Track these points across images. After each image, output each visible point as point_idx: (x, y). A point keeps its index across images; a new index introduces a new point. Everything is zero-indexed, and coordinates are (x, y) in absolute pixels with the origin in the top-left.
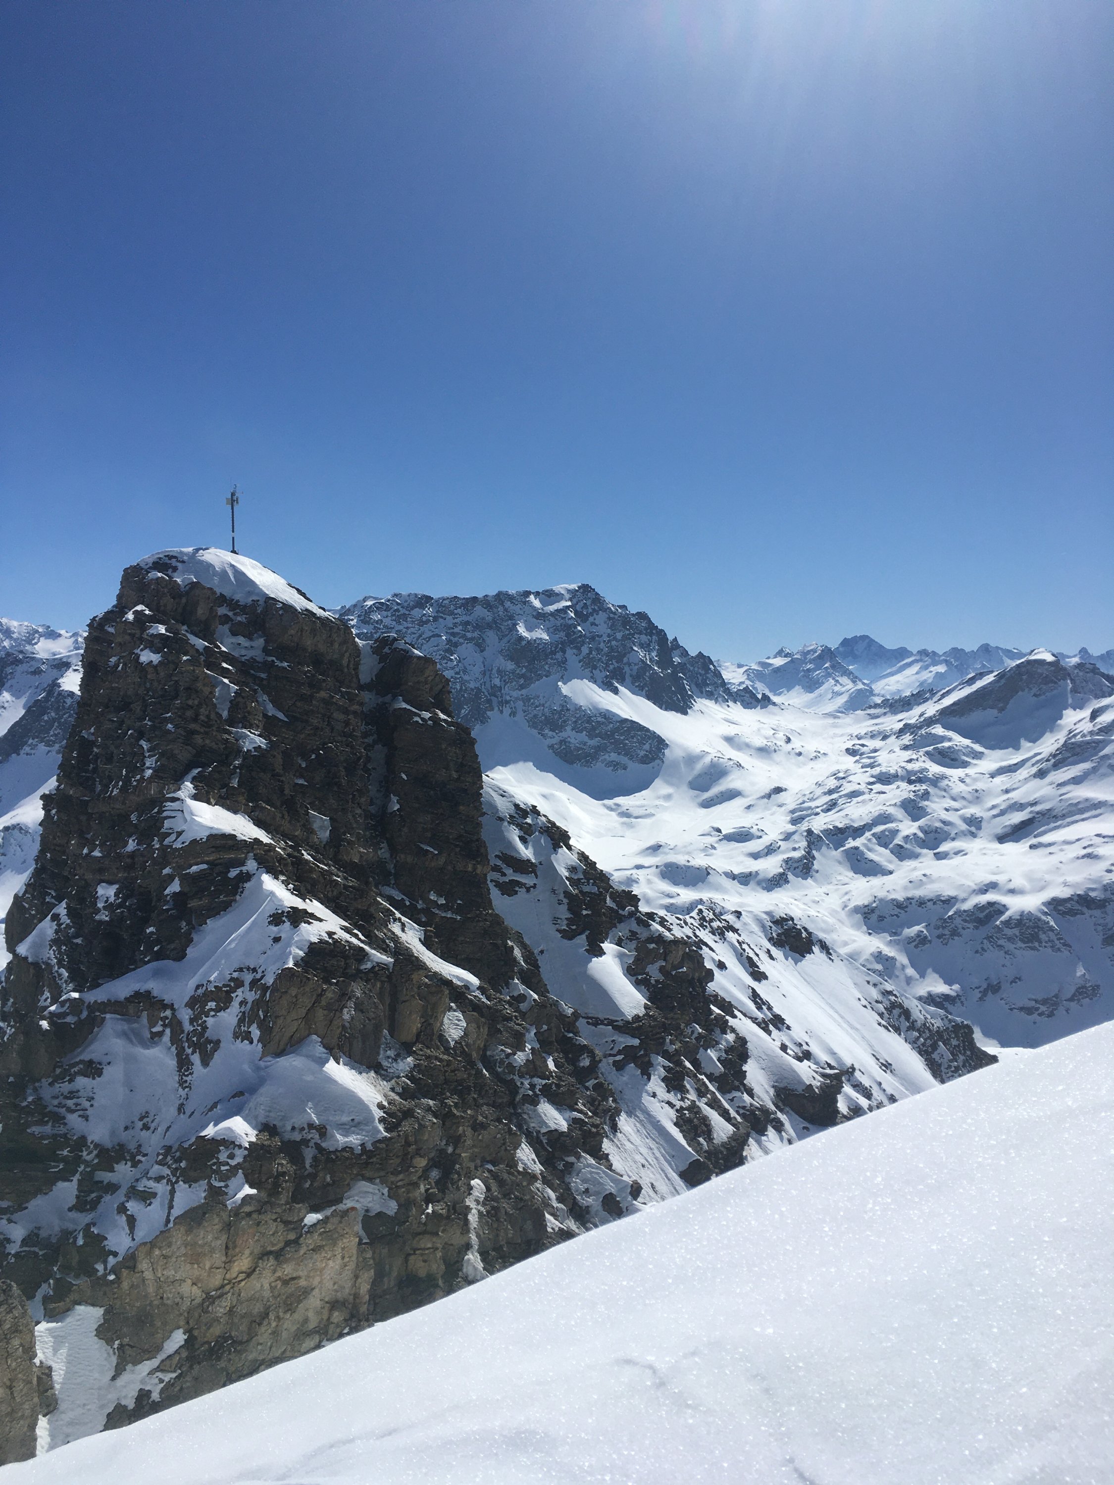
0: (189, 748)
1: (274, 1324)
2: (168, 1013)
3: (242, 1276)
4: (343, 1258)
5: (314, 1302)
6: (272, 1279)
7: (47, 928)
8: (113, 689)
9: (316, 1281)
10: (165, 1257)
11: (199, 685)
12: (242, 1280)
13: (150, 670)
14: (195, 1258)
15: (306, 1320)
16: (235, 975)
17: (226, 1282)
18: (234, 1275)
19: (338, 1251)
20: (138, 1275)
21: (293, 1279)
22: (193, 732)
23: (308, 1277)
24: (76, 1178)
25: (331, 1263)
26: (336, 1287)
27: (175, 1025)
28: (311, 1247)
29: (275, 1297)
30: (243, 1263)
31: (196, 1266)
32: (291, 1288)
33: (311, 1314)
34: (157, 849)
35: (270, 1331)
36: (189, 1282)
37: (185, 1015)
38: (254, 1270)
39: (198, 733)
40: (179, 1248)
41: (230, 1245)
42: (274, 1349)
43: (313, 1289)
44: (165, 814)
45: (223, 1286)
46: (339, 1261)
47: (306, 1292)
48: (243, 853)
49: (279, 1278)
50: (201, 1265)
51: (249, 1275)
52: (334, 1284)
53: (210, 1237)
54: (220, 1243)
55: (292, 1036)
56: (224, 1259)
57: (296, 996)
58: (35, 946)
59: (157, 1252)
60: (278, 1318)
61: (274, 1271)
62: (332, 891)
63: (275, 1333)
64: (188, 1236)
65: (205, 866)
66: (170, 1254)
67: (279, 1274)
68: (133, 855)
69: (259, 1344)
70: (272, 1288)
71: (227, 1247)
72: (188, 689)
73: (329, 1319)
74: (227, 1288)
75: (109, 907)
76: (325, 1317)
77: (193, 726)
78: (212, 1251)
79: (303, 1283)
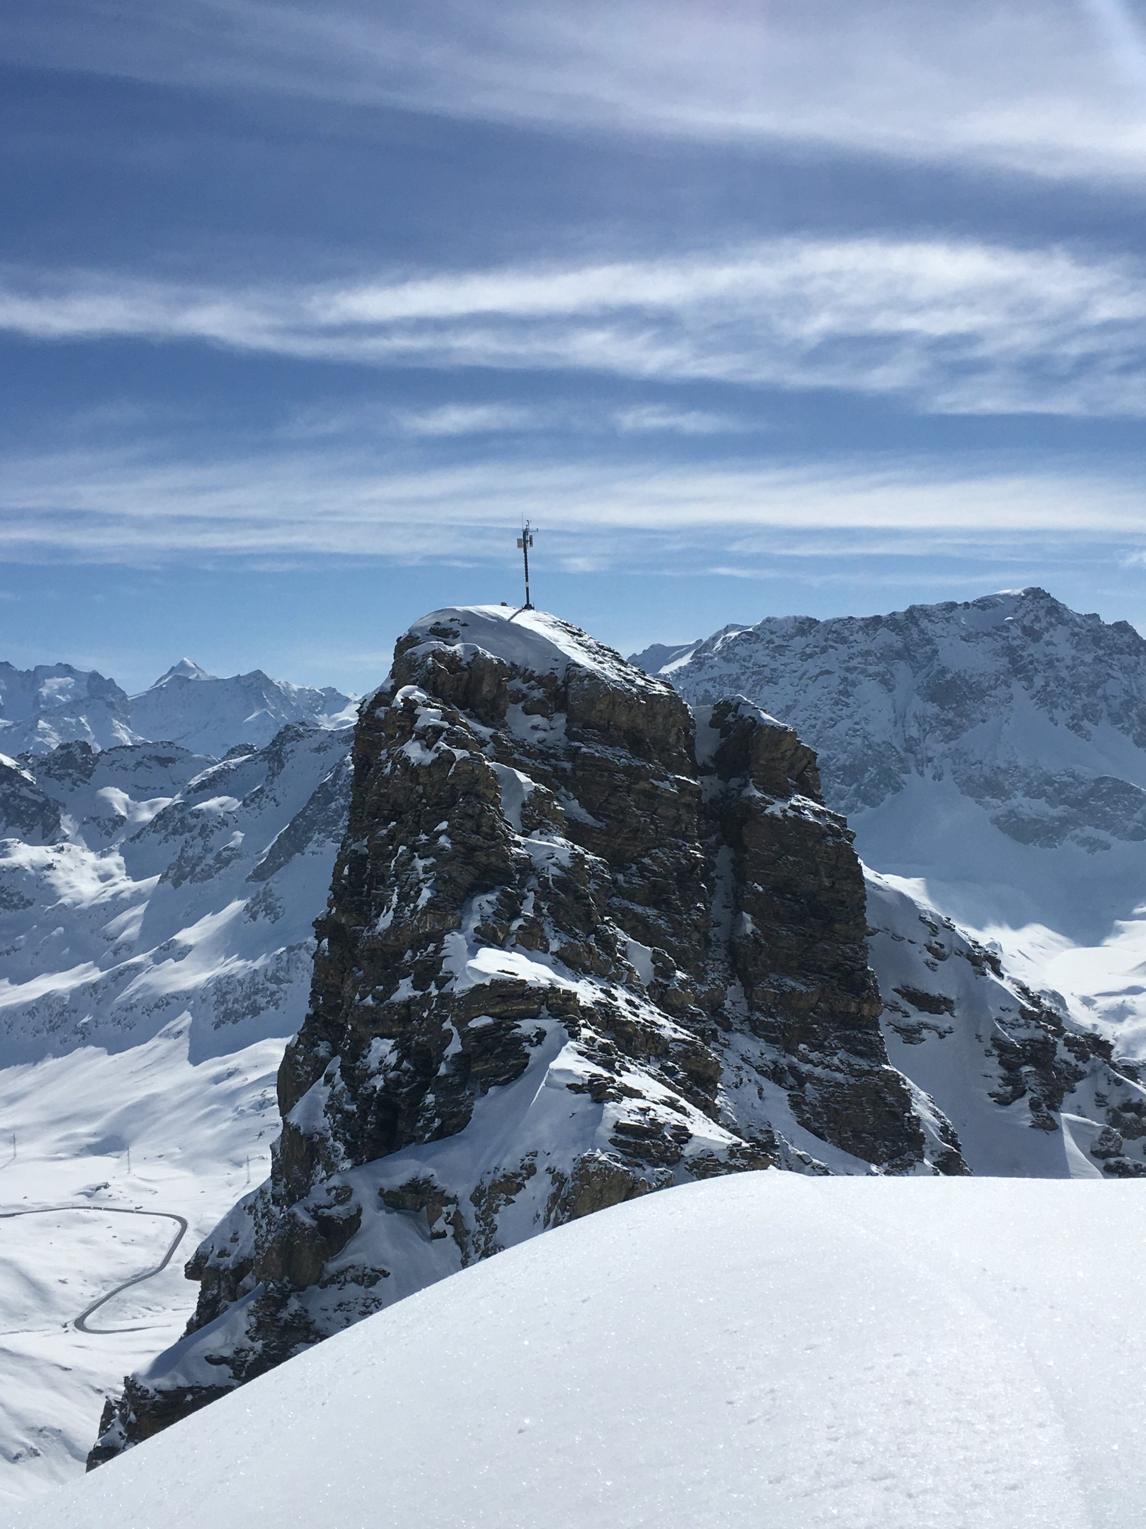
0: (470, 868)
2: (451, 1208)
7: (320, 1092)
11: (480, 788)
13: (422, 771)
16: (527, 1162)
22: (474, 849)
34: (435, 997)
37: (470, 1211)
44: (443, 953)
48: (536, 1003)
57: (601, 1191)
58: (310, 1115)
65: (488, 1020)
68: (408, 1004)
75: (383, 1069)
77: (474, 840)
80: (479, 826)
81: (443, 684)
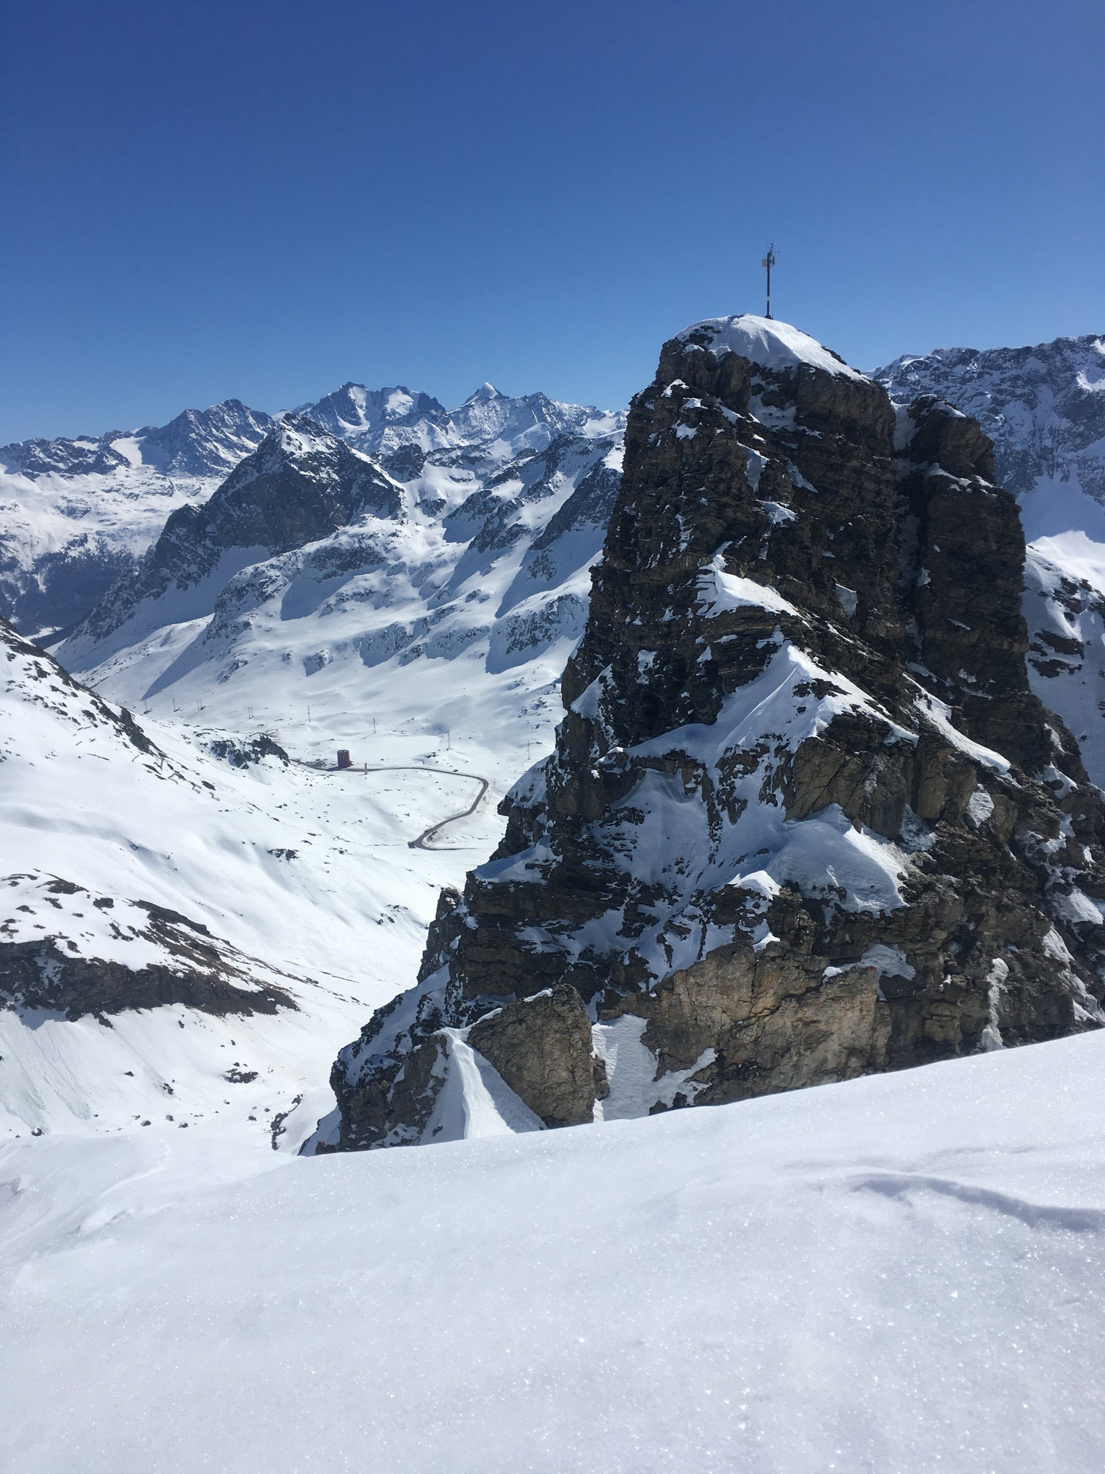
0: (721, 521)
1: (795, 1059)
2: (700, 771)
3: (766, 1012)
4: (861, 1011)
5: (833, 1045)
6: (793, 1019)
7: (595, 689)
8: (652, 465)
9: (834, 1028)
10: (699, 985)
11: (732, 458)
12: (766, 1016)
13: (686, 444)
14: (725, 990)
15: (825, 1060)
16: (762, 741)
17: (752, 1015)
18: (760, 1010)
19: (857, 1003)
20: (675, 997)
21: (814, 1022)
22: (725, 506)
23: (827, 1022)
24: (623, 907)
25: (849, 1014)
26: (854, 1036)
27: (706, 783)
28: (831, 996)
29: (797, 1035)
30: (767, 1001)
31: (725, 997)
32: (812, 1029)
33: (829, 1056)
34: (691, 619)
35: (791, 1064)
36: (720, 1010)
37: (715, 775)
38: (777, 1009)
39: (731, 506)
40: (710, 979)
41: (756, 984)
42: (794, 1080)
43: (832, 1034)
44: (698, 586)
45: (749, 1018)
46: (857, 1013)
47: (826, 1036)
48: (770, 625)
49: (800, 1020)
50: (730, 997)
51: (773, 1012)
52: (853, 1032)
53: (738, 974)
54: (747, 980)
55: (814, 803)
56: (750, 995)
57: (819, 765)
58: (587, 704)
59: (692, 980)
60: (799, 1054)
61: (796, 1012)
62: (857, 665)
63: (796, 1066)
64: (719, 969)
65: (734, 637)
66: (703, 983)
67: (799, 1015)
68: (669, 624)
69: (780, 1073)
70: (794, 1027)
71: (753, 985)
72: (721, 462)
73: (846, 1063)
74: (753, 1020)
75: (649, 672)
76: (843, 1061)
77: (724, 499)
78: (740, 986)
79: (822, 1027)
80: (729, 488)
81: (701, 379)
